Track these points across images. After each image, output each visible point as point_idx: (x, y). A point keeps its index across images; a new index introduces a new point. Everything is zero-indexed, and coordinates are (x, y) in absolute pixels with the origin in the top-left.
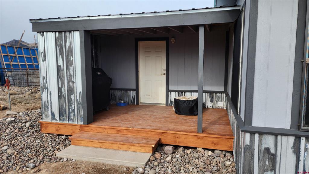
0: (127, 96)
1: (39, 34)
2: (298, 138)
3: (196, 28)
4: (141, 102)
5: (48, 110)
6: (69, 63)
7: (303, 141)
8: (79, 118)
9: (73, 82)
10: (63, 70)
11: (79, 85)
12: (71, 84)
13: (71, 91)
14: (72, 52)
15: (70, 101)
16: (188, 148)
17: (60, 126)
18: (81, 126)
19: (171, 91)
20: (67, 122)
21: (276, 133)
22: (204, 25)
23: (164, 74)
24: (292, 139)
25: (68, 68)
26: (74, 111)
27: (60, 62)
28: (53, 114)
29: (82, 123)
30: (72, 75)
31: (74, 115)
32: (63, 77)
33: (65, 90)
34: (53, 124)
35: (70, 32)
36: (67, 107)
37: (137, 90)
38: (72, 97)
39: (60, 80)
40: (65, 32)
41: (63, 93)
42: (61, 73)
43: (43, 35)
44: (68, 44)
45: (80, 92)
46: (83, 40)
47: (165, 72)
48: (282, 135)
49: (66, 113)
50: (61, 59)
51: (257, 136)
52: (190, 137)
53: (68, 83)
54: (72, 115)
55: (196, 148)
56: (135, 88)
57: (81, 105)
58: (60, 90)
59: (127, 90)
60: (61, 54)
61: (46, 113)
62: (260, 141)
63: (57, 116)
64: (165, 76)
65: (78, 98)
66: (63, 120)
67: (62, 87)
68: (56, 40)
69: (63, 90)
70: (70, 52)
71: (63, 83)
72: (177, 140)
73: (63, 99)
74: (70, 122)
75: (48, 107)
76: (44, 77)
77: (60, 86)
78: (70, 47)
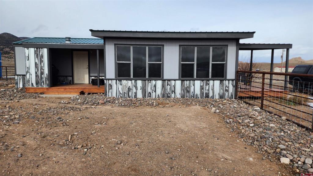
0: (67, 79)
1: (26, 49)
2: (116, 80)
3: (96, 50)
4: (75, 83)
5: (30, 82)
6: (41, 61)
7: (117, 80)
8: (46, 85)
9: (43, 70)
10: (38, 64)
11: (46, 71)
12: (42, 70)
13: (42, 73)
14: (43, 57)
15: (41, 78)
16: (94, 93)
17: (36, 89)
18: (47, 88)
19: (91, 76)
20: (40, 87)
21: (111, 80)
22: (99, 49)
23: (88, 68)
24: (115, 81)
25: (40, 64)
26: (43, 82)
27: (37, 61)
28: (32, 84)
29: (48, 87)
30: (43, 66)
31: (44, 84)
32: (38, 67)
33: (39, 73)
34: (33, 88)
35: (42, 48)
36: (40, 80)
37: (73, 76)
38: (43, 76)
39: (36, 69)
40: (40, 48)
41: (38, 74)
42: (37, 66)
43: (28, 49)
44: (41, 53)
45: (47, 74)
46: (49, 52)
47: (88, 67)
48: (113, 80)
49: (39, 83)
50: (37, 60)
51: (107, 80)
52: (95, 89)
53: (41, 70)
54: (42, 84)
55: (97, 93)
56: (71, 75)
57: (47, 79)
58: (36, 73)
59: (67, 76)
60: (37, 57)
61: (29, 83)
62: (108, 82)
63: (35, 85)
64: (88, 69)
65: (46, 76)
66: (38, 86)
67: (37, 72)
68: (35, 51)
69: (38, 73)
70: (42, 57)
71: (38, 70)
72: (90, 91)
73: (38, 77)
74: (41, 87)
75: (30, 80)
76: (28, 67)
77: (36, 71)
78: (42, 54)
